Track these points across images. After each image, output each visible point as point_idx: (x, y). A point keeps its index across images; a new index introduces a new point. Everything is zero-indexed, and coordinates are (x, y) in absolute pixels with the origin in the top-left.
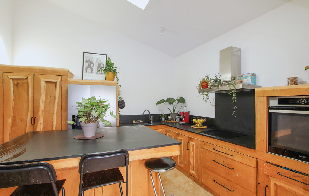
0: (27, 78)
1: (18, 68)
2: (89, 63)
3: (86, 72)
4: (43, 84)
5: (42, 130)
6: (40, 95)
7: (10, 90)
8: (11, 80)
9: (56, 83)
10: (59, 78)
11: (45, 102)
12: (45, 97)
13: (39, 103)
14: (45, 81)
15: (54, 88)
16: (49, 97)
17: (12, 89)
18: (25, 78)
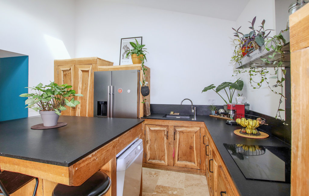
0: (70, 69)
1: (65, 61)
2: (126, 48)
3: (123, 58)
4: (80, 73)
5: (79, 115)
6: (78, 82)
7: (61, 79)
8: (62, 71)
9: (88, 71)
10: (90, 67)
11: (82, 89)
12: (81, 85)
13: (77, 90)
14: (81, 70)
15: (88, 76)
16: (84, 85)
17: (62, 79)
18: (69, 69)
